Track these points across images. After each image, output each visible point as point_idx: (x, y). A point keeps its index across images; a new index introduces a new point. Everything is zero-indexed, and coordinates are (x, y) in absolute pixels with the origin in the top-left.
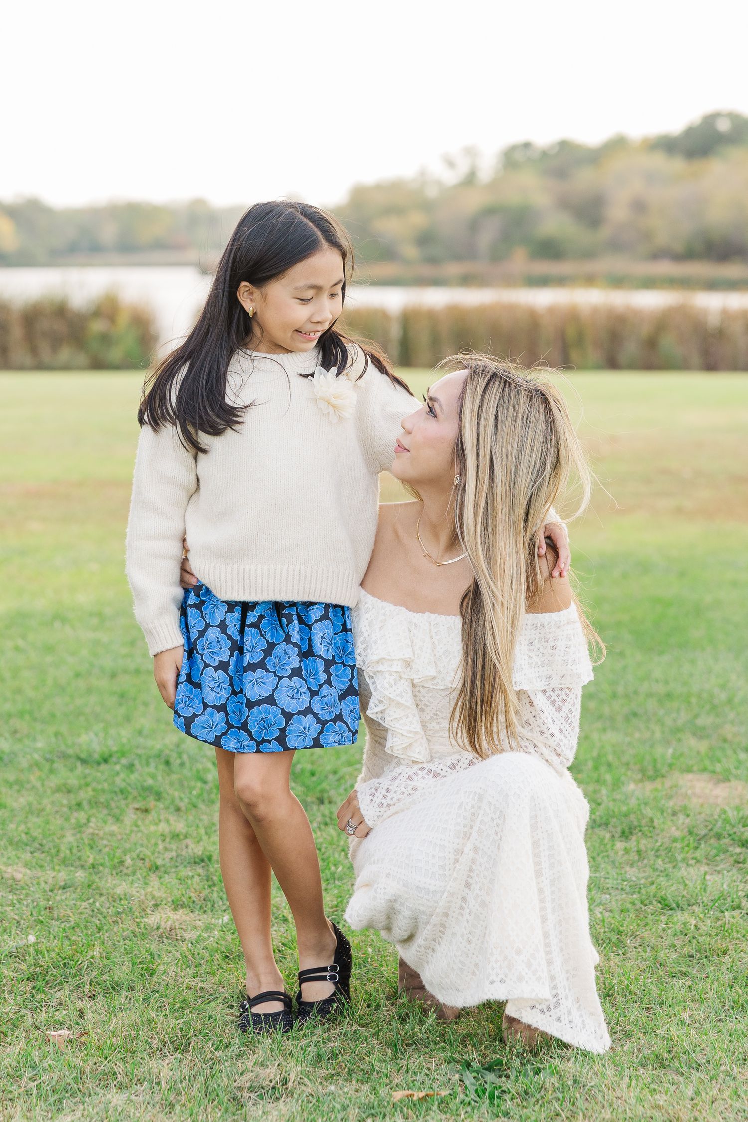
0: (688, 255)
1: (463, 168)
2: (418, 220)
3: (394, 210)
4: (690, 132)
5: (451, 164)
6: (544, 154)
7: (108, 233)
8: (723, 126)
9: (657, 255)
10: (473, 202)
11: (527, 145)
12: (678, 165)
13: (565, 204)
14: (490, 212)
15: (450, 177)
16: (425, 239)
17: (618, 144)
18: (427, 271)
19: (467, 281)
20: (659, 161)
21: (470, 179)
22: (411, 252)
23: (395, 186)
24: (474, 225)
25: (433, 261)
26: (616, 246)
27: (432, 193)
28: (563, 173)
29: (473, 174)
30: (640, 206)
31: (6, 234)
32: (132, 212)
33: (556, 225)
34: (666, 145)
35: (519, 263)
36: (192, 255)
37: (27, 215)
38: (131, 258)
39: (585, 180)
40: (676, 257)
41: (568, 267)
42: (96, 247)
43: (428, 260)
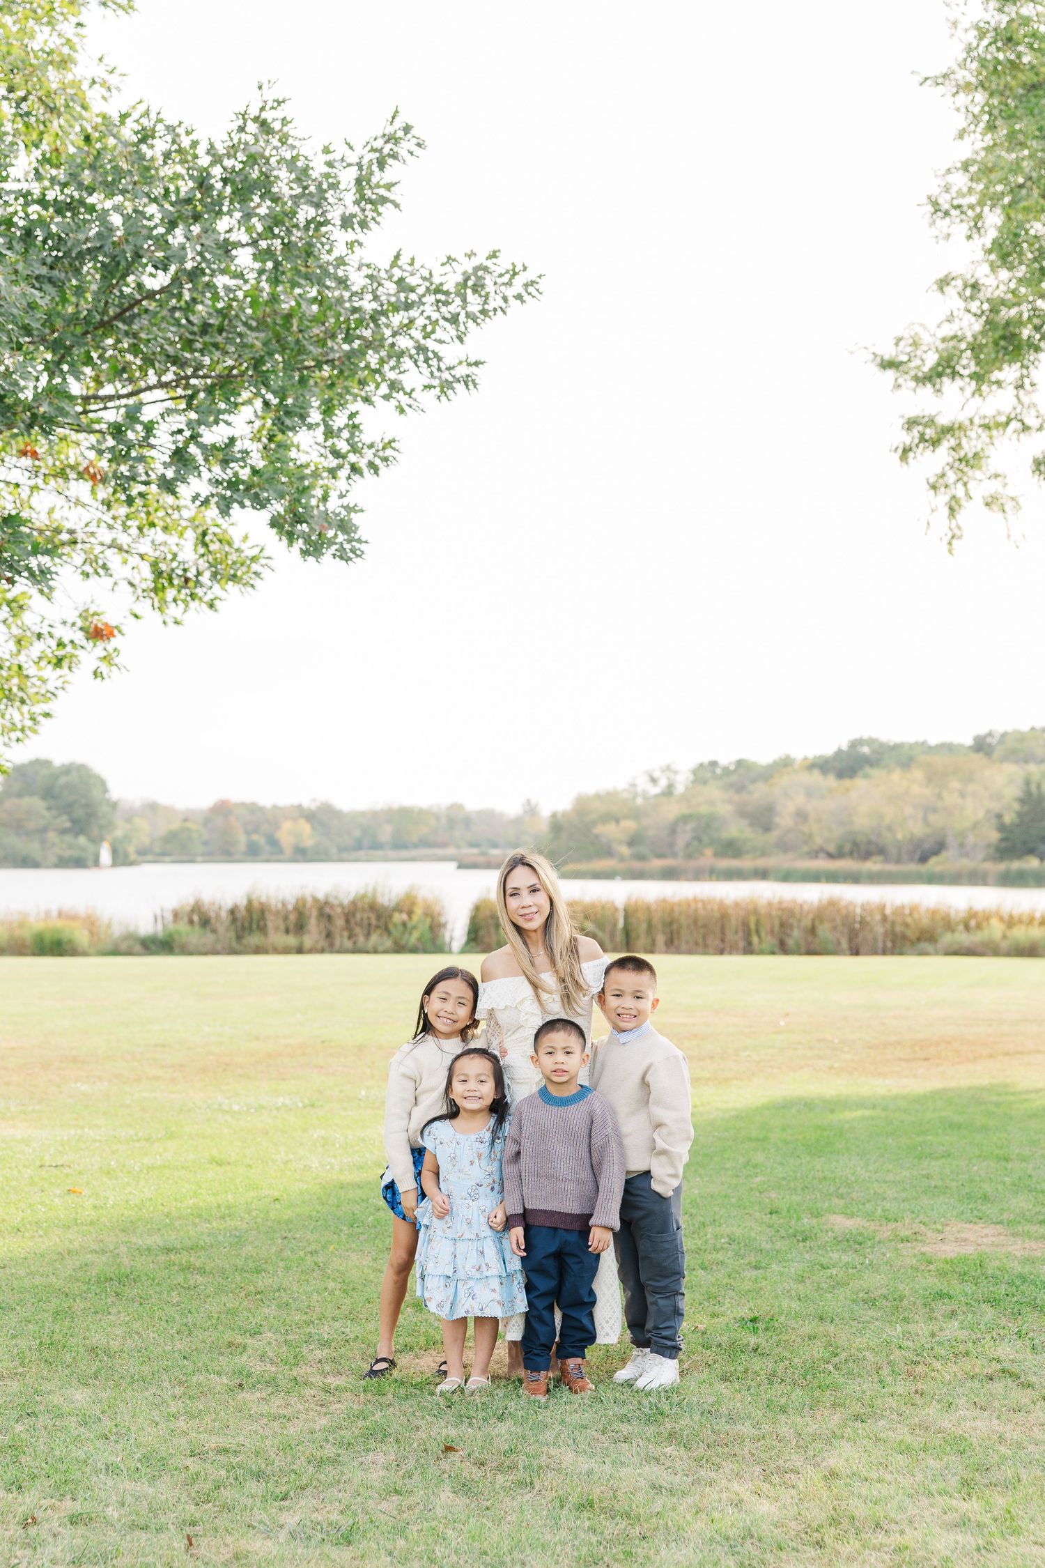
0: (839, 853)
1: (663, 783)
2: (629, 825)
3: (608, 818)
4: (839, 753)
5: (654, 781)
6: (726, 770)
7: (386, 834)
8: (866, 750)
9: (815, 854)
10: (672, 811)
11: (714, 764)
12: (831, 781)
13: (742, 813)
14: (685, 819)
15: (653, 790)
16: (635, 840)
17: (785, 763)
18: (637, 865)
19: (669, 874)
20: (816, 778)
21: (669, 791)
22: (625, 850)
23: (611, 796)
24: (674, 828)
25: (641, 858)
26: (784, 846)
27: (638, 802)
28: (740, 789)
29: (671, 786)
30: (801, 815)
31: (307, 834)
32: (404, 817)
33: (737, 829)
34: (822, 766)
35: (707, 858)
36: (451, 851)
37: (321, 817)
38: (405, 854)
39: (759, 793)
40: (831, 856)
41: (746, 863)
42: (376, 846)
43: (637, 857)
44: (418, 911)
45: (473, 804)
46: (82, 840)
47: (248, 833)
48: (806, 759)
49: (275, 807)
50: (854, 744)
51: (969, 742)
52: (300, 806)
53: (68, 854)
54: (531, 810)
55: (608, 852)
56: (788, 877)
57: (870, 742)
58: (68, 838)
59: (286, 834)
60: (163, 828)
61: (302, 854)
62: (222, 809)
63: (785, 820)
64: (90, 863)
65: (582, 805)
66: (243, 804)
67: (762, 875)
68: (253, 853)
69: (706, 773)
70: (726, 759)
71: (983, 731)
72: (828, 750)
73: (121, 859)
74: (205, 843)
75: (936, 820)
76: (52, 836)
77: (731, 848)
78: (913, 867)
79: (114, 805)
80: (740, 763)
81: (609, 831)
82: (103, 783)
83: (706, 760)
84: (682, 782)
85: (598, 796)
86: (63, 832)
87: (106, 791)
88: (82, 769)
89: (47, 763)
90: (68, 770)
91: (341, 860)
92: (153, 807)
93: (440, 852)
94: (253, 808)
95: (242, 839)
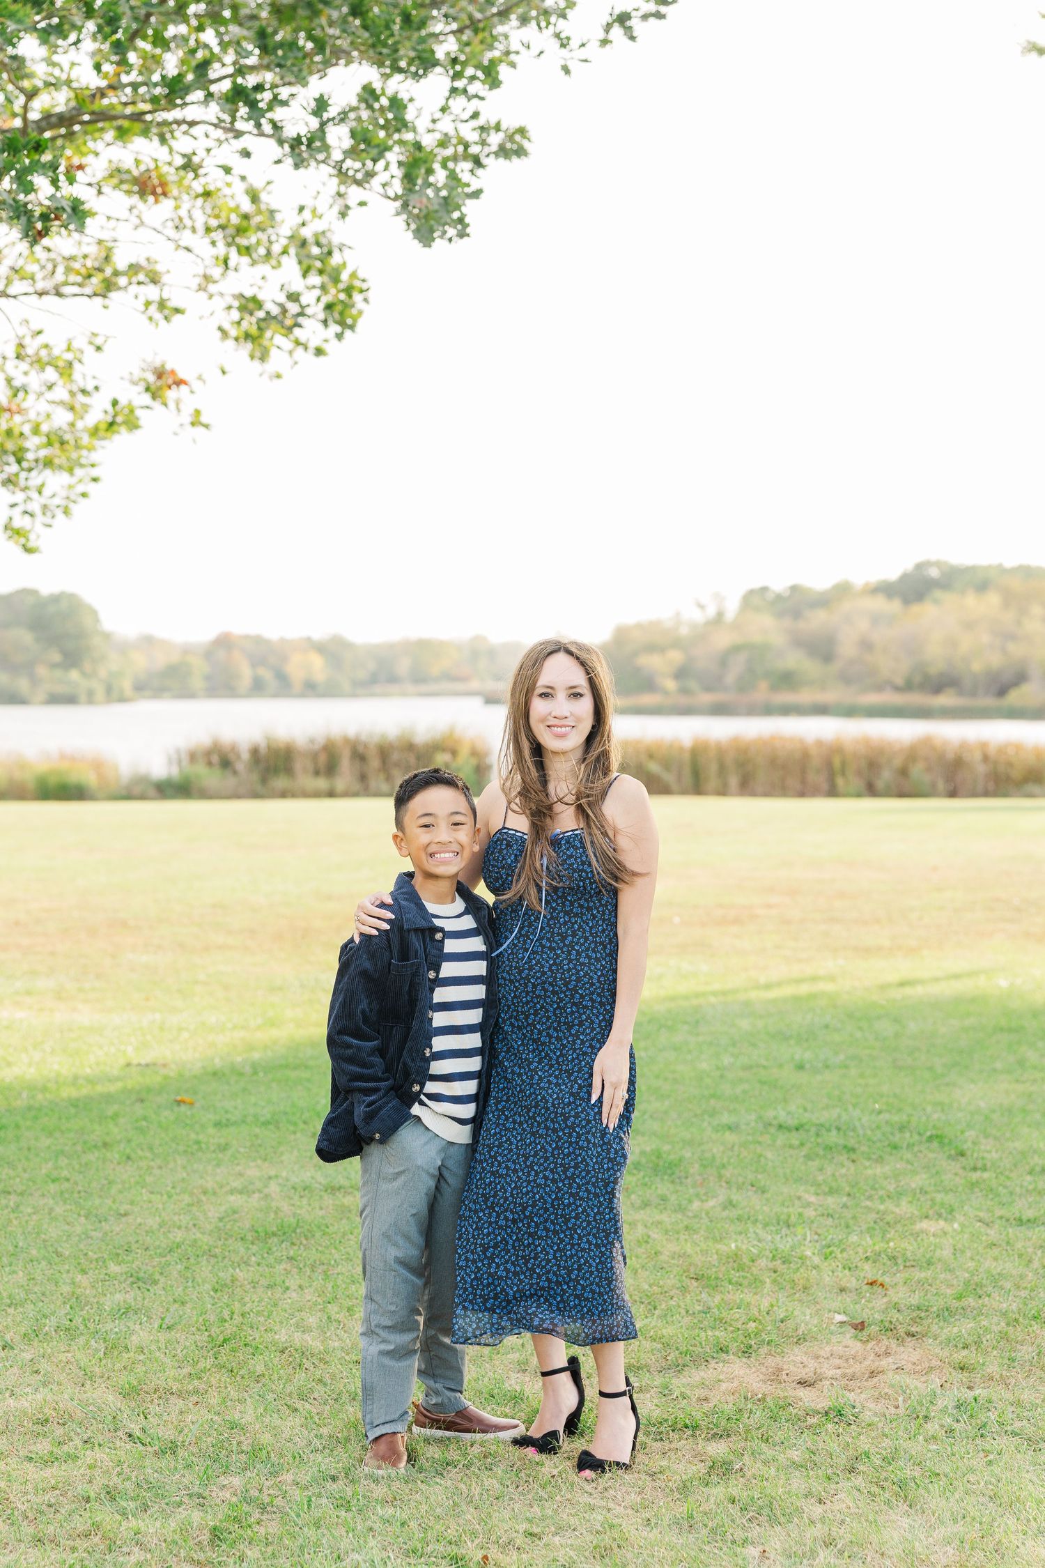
0: (908, 686)
1: (711, 611)
2: (676, 657)
3: (652, 648)
4: (905, 577)
5: (701, 607)
6: (779, 598)
7: (403, 666)
8: (934, 573)
9: (879, 688)
10: (723, 640)
11: (764, 589)
12: (895, 606)
13: (798, 642)
14: (736, 649)
15: (699, 618)
16: (681, 674)
17: (843, 590)
18: (684, 700)
19: (720, 710)
20: (879, 604)
21: (718, 619)
22: (670, 685)
23: (653, 627)
24: (724, 660)
25: (688, 692)
26: (846, 679)
27: (684, 631)
28: (797, 614)
29: (720, 615)
30: (866, 645)
31: (317, 666)
32: (423, 647)
33: (794, 660)
34: (885, 590)
35: (762, 693)
36: (475, 685)
37: (333, 650)
38: (424, 688)
39: (817, 620)
40: (897, 689)
41: (805, 696)
42: (393, 679)
43: (684, 691)
44: (464, 752)
46: (74, 675)
47: (254, 665)
48: (867, 584)
49: (283, 640)
50: (920, 567)
52: (309, 639)
53: (60, 689)
55: (649, 685)
56: (850, 712)
57: (938, 564)
58: (58, 673)
59: (296, 669)
60: (161, 660)
61: (311, 689)
62: (224, 642)
63: (847, 648)
64: (83, 698)
65: (621, 636)
66: (247, 637)
67: (821, 710)
68: (258, 689)
69: (756, 599)
70: (779, 585)
72: (893, 575)
73: (113, 695)
74: (208, 678)
75: (1016, 650)
76: (42, 671)
77: (787, 680)
78: (990, 701)
79: (107, 636)
80: (794, 589)
81: (652, 662)
82: (94, 613)
83: (757, 585)
84: (732, 607)
85: (639, 626)
86: (54, 666)
87: (97, 620)
88: (72, 597)
89: (34, 593)
90: (56, 599)
91: (354, 695)
92: (148, 641)
93: (460, 686)
94: (258, 640)
95: (246, 673)
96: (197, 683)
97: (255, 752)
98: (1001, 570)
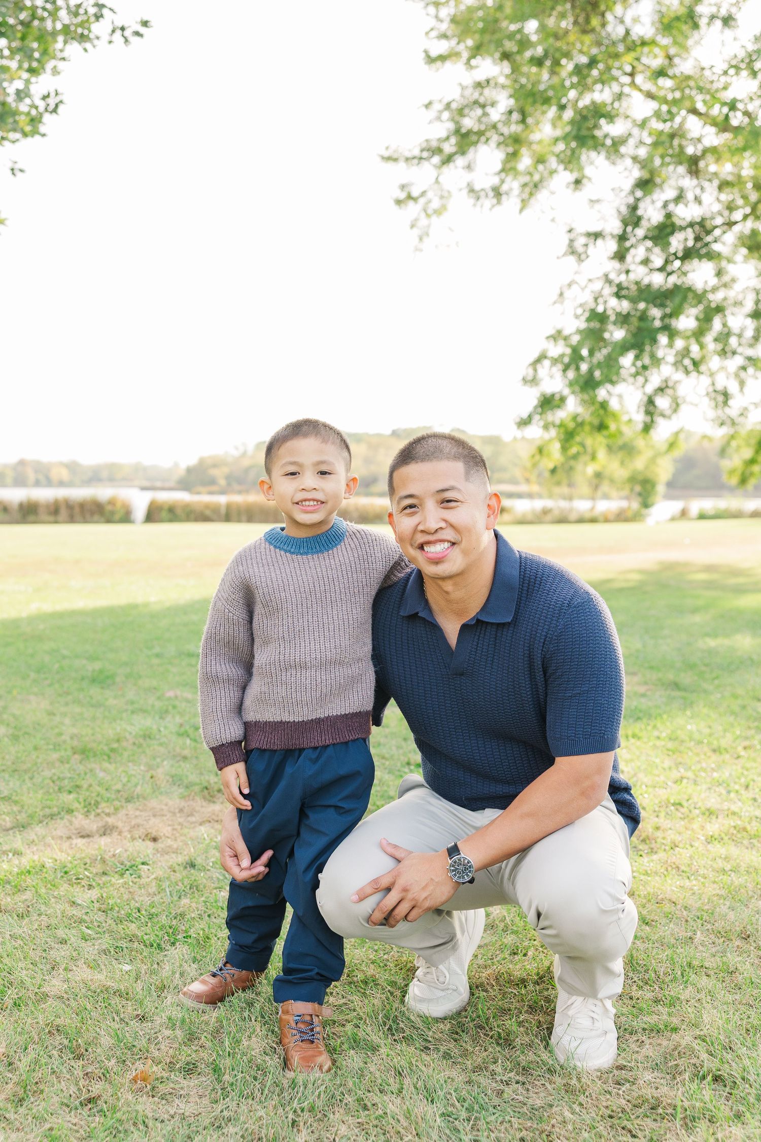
1: (242, 450)
2: (226, 470)
3: (215, 466)
5: (237, 448)
7: (103, 474)
10: (246, 463)
15: (236, 453)
16: (229, 478)
22: (223, 482)
23: (216, 457)
27: (230, 459)
29: (245, 452)
31: (65, 474)
32: (113, 466)
36: (136, 483)
37: (72, 467)
42: (99, 481)
43: (229, 484)
45: (147, 462)
47: (36, 473)
49: (49, 462)
51: (389, 432)
52: (61, 462)
54: (176, 465)
55: (212, 482)
59: (55, 474)
61: (61, 484)
62: (22, 463)
65: (202, 461)
66: (32, 461)
68: (37, 484)
71: (395, 428)
74: (14, 479)
78: (364, 489)
81: (215, 472)
84: (251, 448)
85: (210, 457)
91: (82, 486)
93: (129, 483)
94: (38, 462)
95: (31, 476)
96: (9, 480)
97: (21, 505)
98: (367, 434)
